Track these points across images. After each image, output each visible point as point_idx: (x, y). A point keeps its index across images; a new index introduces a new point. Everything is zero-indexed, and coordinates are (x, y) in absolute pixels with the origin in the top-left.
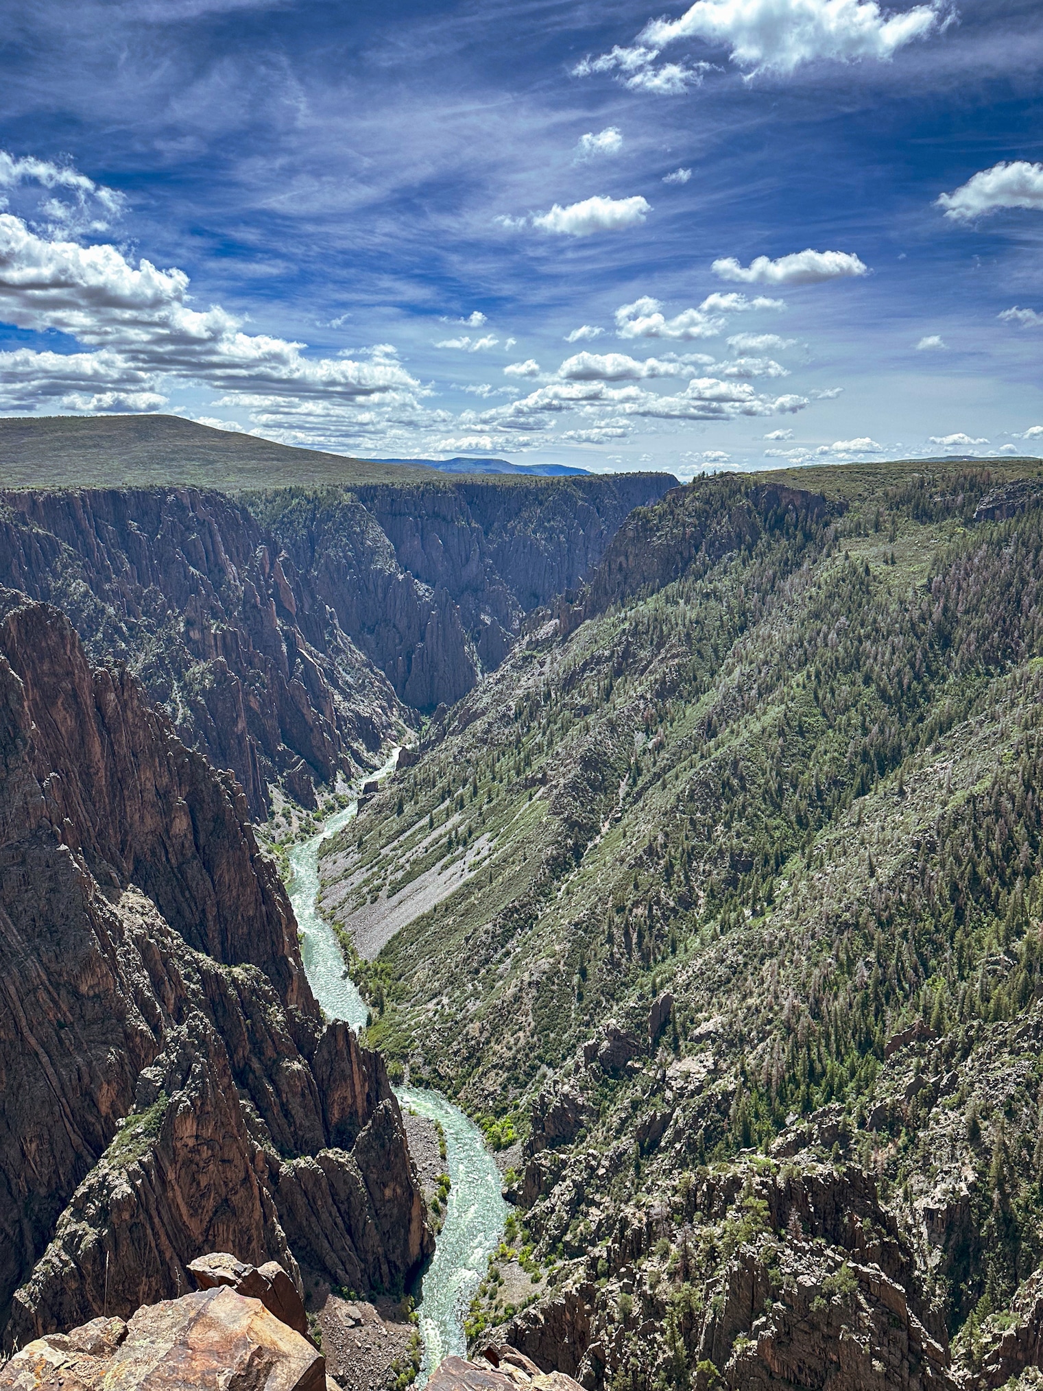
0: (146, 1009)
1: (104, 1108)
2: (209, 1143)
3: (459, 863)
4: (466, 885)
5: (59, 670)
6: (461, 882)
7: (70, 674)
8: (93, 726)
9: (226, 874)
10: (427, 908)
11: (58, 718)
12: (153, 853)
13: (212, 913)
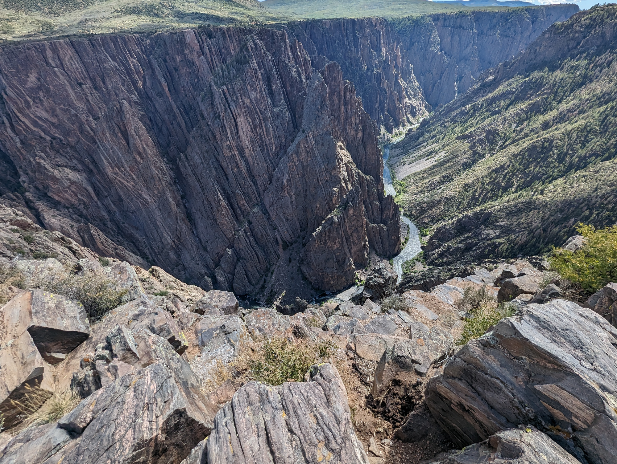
0: (345, 181)
1: (334, 202)
2: (355, 216)
3: (433, 159)
4: (433, 166)
5: (336, 84)
6: (432, 164)
7: (339, 86)
8: (342, 103)
9: (369, 150)
10: (419, 170)
11: (334, 99)
12: (352, 141)
13: (363, 160)
